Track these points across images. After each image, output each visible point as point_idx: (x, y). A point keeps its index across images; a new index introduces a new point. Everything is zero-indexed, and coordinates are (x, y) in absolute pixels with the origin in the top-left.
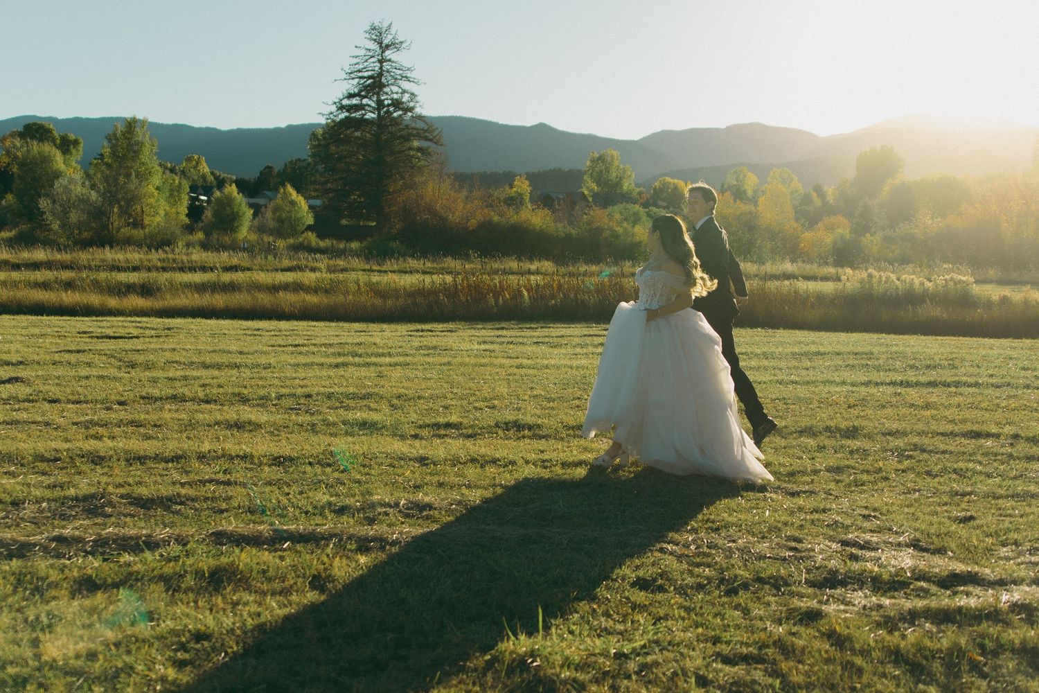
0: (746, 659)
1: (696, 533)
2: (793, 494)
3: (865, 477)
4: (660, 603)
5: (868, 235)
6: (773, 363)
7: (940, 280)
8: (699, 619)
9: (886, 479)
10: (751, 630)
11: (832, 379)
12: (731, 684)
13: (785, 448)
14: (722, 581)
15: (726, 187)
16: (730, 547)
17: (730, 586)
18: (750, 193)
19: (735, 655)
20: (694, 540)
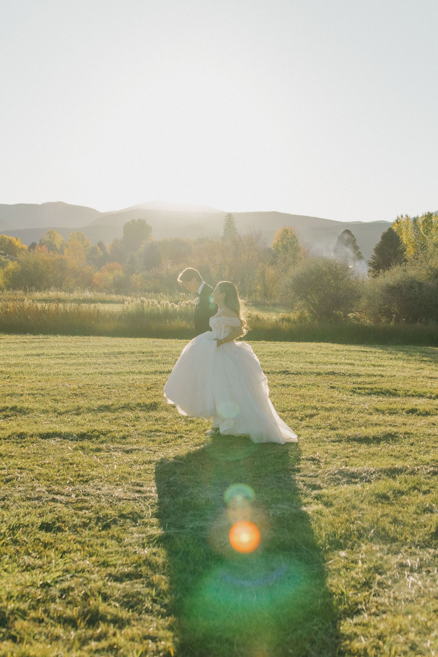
0: (129, 576)
1: (73, 485)
2: (127, 452)
3: (169, 437)
4: (61, 540)
5: (134, 275)
6: (93, 360)
7: (183, 304)
8: (91, 549)
9: (181, 437)
10: (126, 554)
11: (133, 370)
12: (124, 597)
13: (115, 419)
14: (98, 519)
15: (43, 242)
16: (98, 494)
17: (105, 523)
18: (58, 246)
19: (121, 574)
20: (73, 491)
